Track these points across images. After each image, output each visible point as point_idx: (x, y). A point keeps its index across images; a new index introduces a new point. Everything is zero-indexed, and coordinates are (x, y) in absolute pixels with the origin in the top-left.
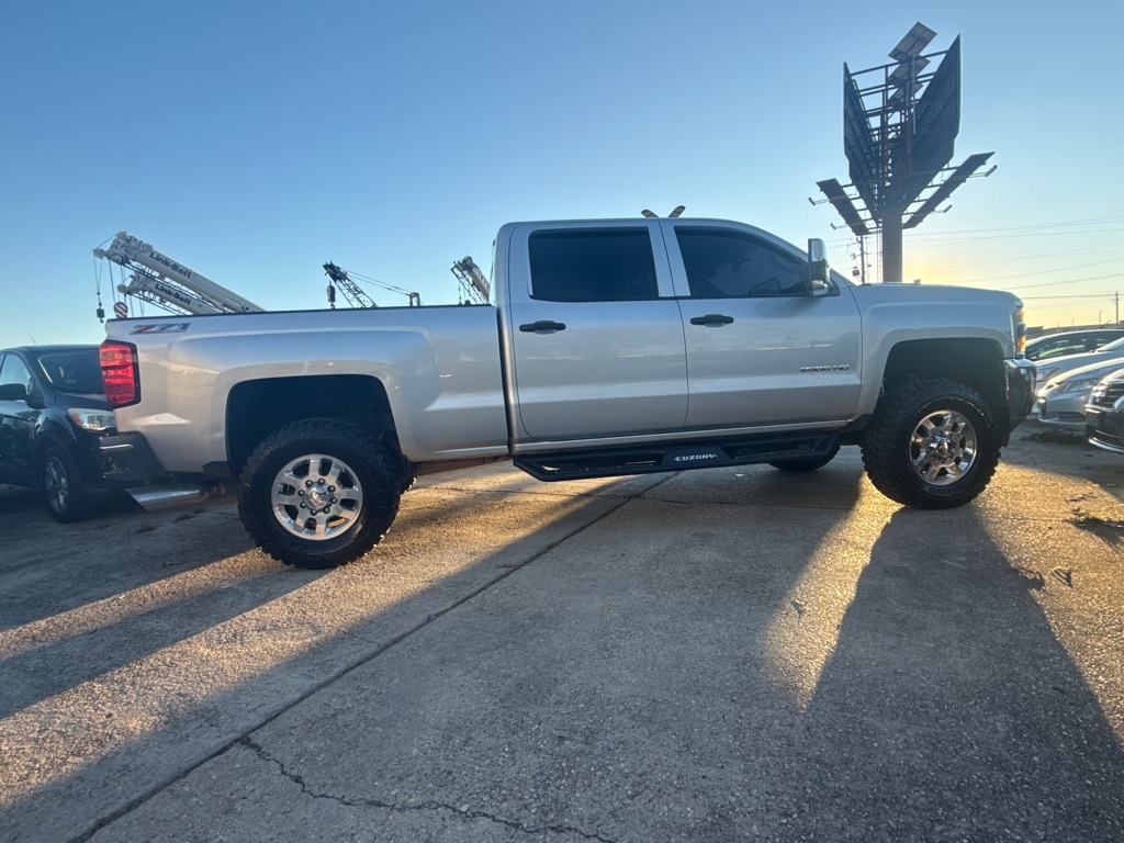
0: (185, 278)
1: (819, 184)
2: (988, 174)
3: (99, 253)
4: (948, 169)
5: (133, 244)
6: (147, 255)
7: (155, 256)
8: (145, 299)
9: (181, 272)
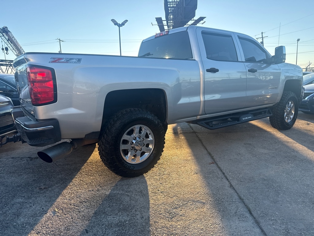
1: (156, 18)
2: (203, 23)
4: (193, 20)
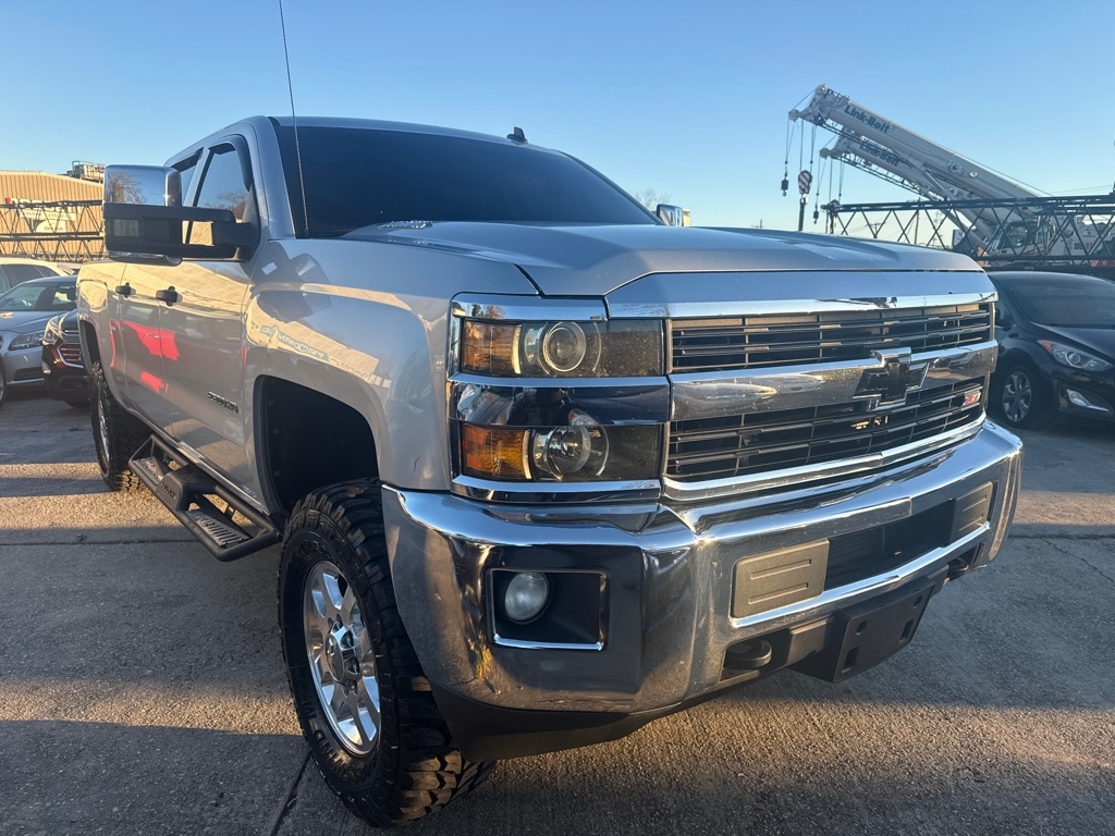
0: (882, 134)
3: (794, 115)
5: (829, 98)
6: (841, 110)
7: (850, 110)
8: (849, 162)
9: (878, 126)
